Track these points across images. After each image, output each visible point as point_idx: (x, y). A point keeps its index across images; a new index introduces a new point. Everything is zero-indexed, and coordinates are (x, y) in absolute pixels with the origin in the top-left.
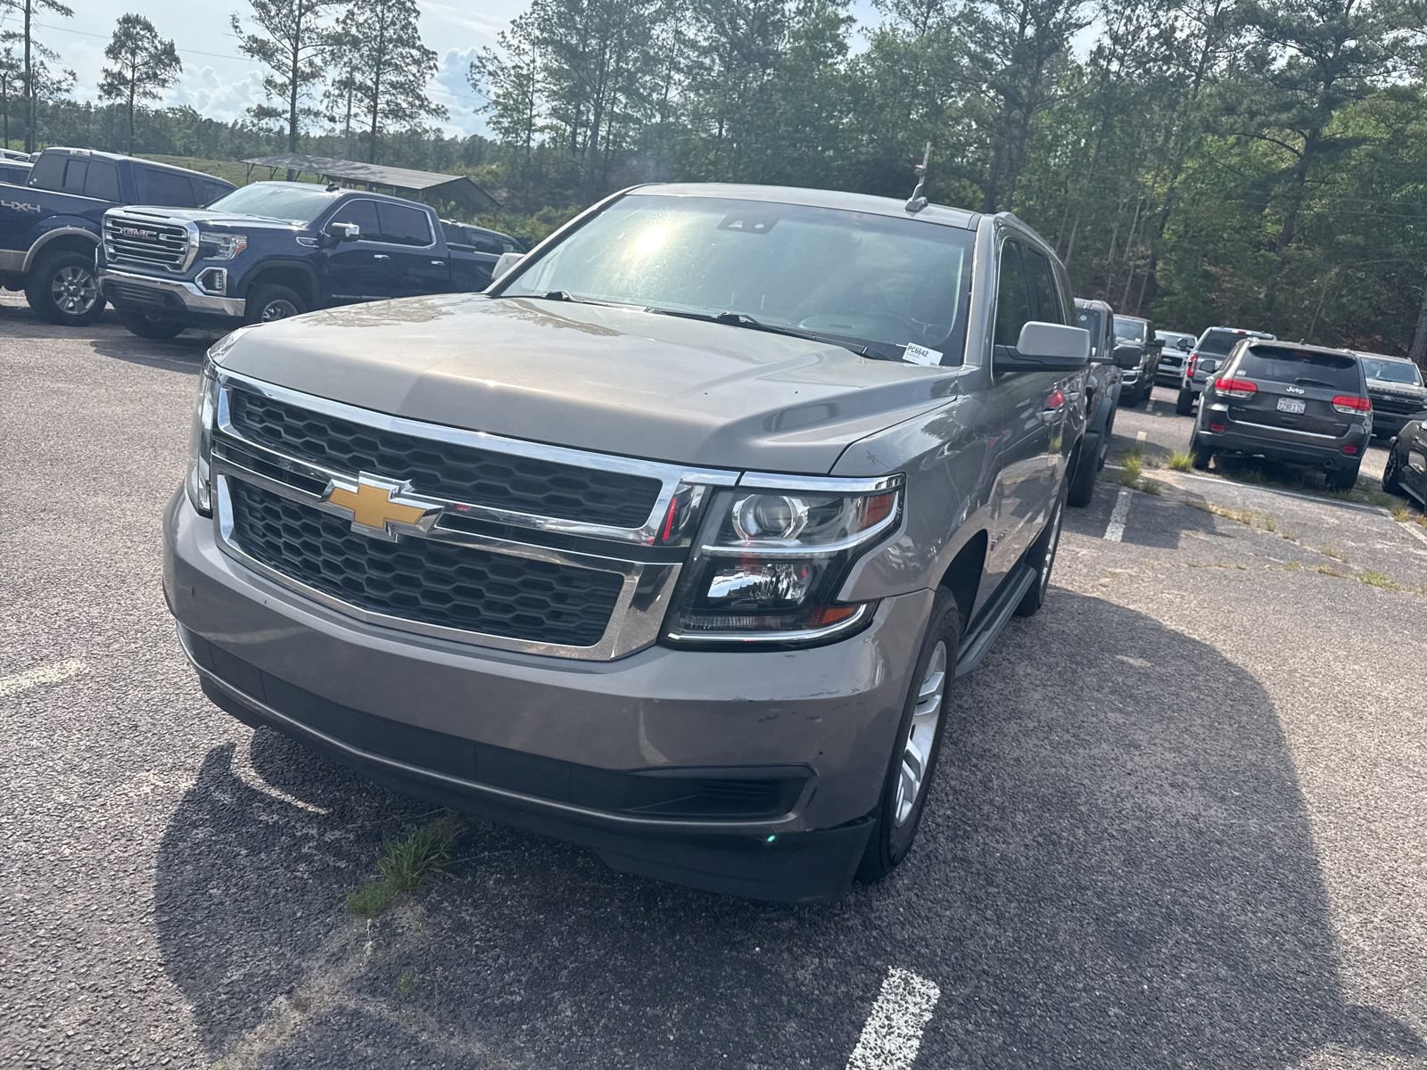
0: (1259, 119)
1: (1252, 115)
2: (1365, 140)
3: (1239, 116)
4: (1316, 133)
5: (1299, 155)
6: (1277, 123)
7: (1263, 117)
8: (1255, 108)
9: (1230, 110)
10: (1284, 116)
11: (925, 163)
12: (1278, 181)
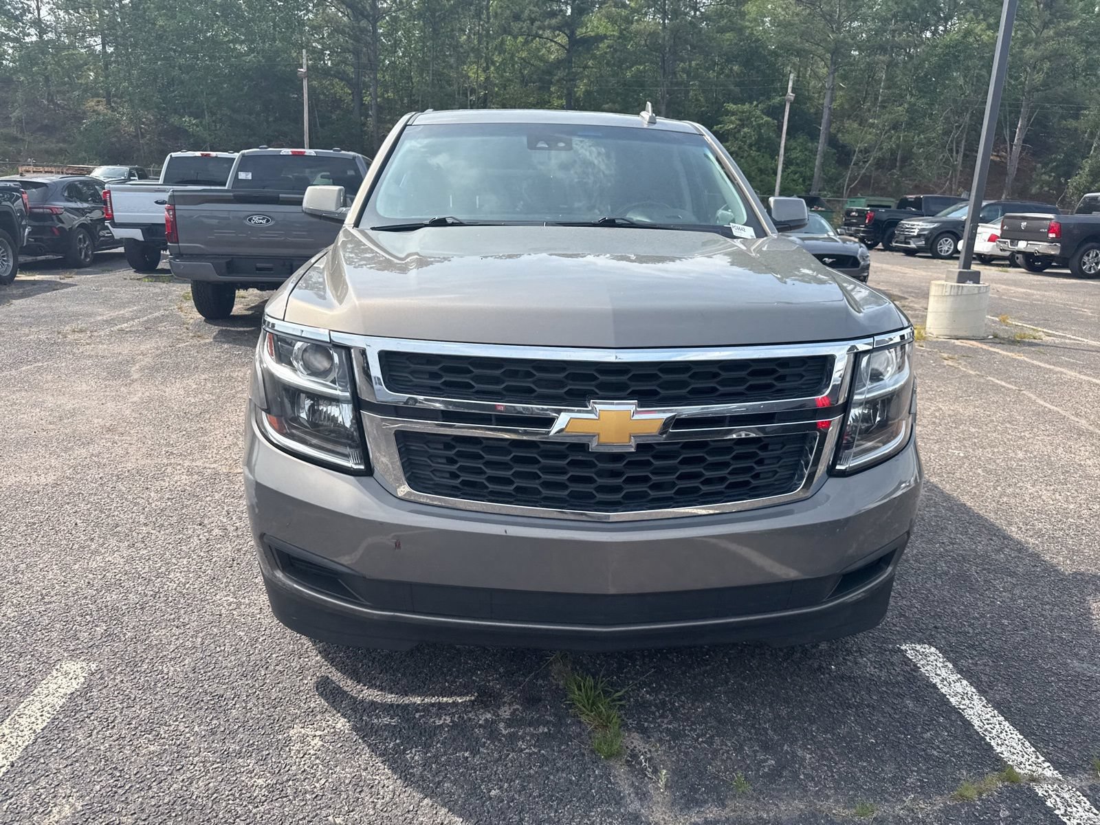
0: (537, 23)
1: (533, 21)
2: (605, 37)
3: (524, 22)
4: (573, 33)
5: (566, 49)
6: (550, 27)
7: (539, 23)
8: (533, 16)
9: (517, 17)
10: (554, 21)
11: (305, 67)
12: (558, 68)
